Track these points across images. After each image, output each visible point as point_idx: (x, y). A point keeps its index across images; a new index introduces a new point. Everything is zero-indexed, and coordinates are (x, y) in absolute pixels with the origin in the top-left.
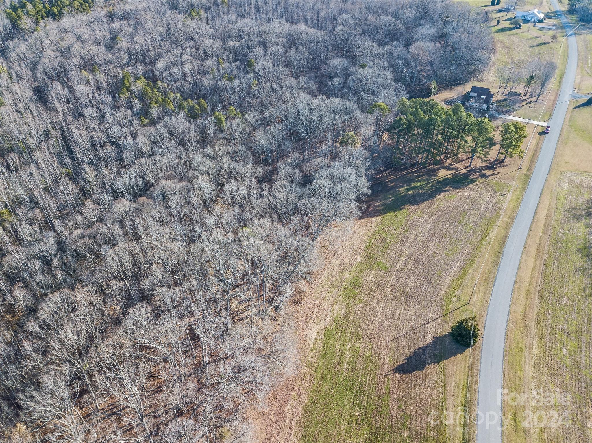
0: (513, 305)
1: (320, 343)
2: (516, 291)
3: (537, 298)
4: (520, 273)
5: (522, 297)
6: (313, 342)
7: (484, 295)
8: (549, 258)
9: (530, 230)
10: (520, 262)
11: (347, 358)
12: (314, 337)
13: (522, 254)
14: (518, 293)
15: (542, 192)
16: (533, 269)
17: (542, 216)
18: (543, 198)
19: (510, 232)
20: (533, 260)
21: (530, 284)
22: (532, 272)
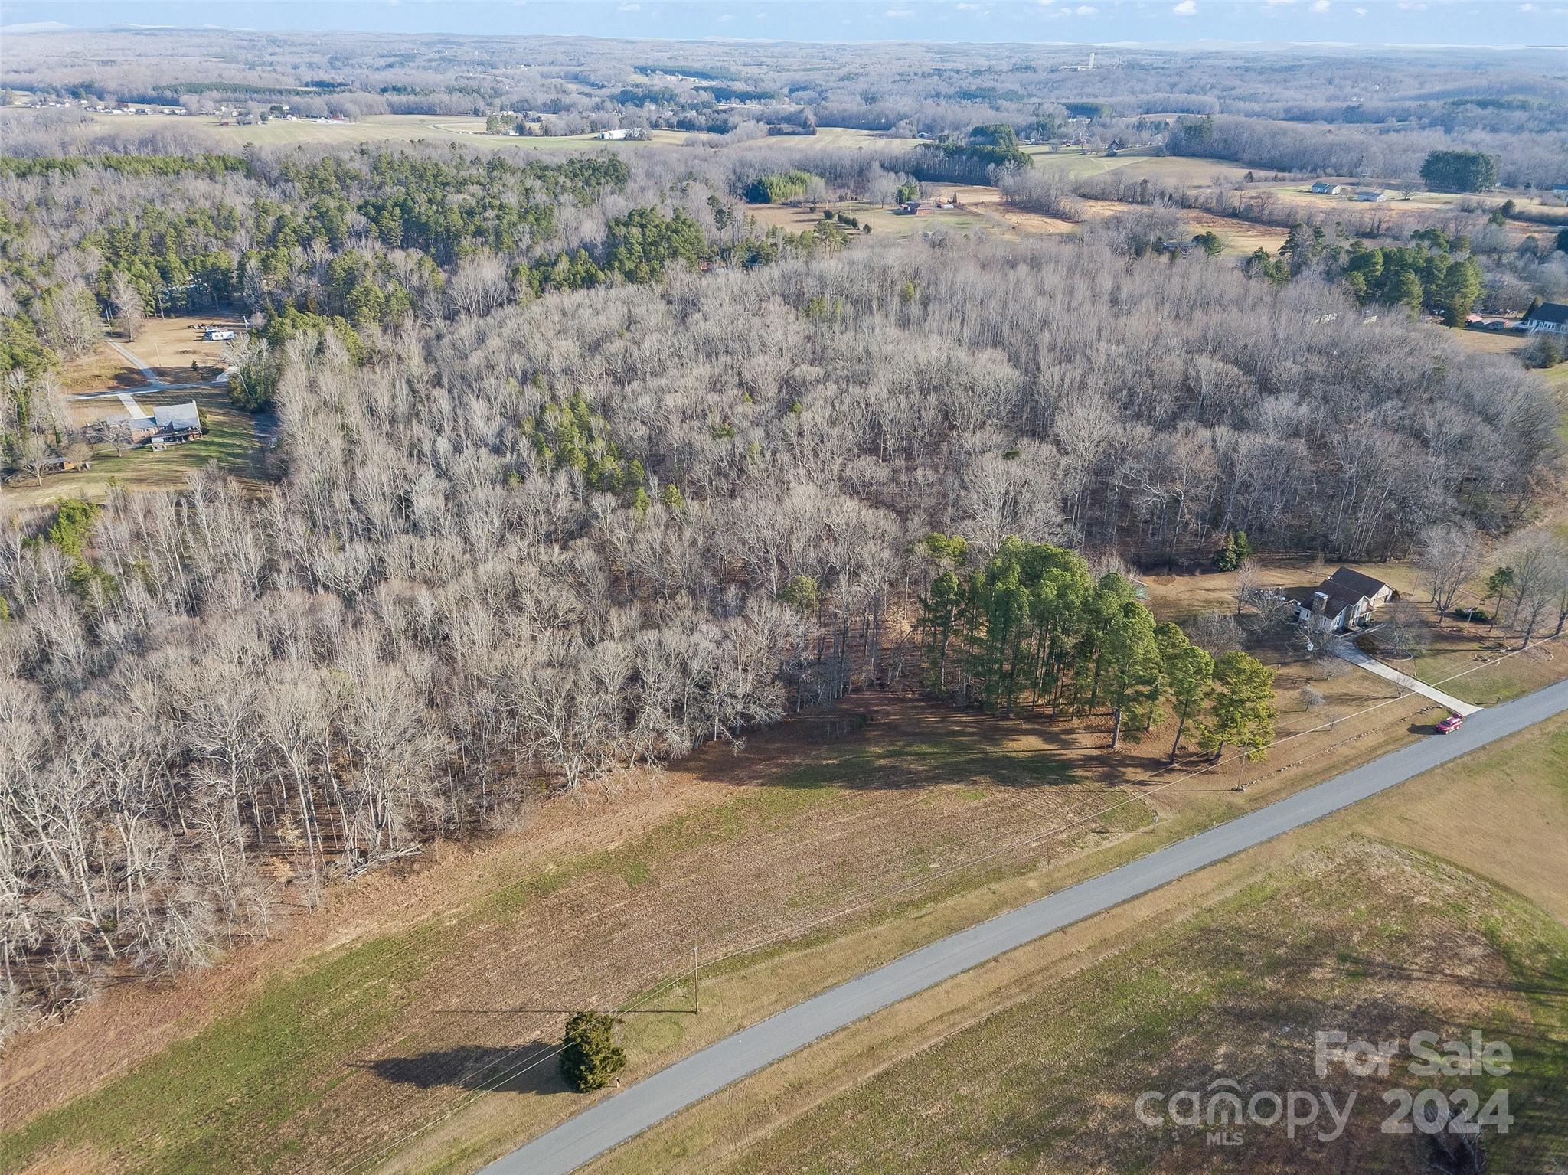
0: (793, 1060)
1: (337, 956)
2: (839, 1037)
3: (870, 1074)
4: (906, 1005)
5: (835, 1056)
6: (329, 949)
7: (755, 1011)
8: (1023, 1007)
9: (1063, 930)
10: (938, 984)
11: (343, 1001)
12: (344, 940)
13: (967, 971)
14: (838, 1044)
15: (1224, 860)
16: (952, 1012)
17: (1143, 911)
18: (1200, 875)
19: (1004, 914)
20: (978, 993)
21: (900, 1039)
22: (941, 1017)
